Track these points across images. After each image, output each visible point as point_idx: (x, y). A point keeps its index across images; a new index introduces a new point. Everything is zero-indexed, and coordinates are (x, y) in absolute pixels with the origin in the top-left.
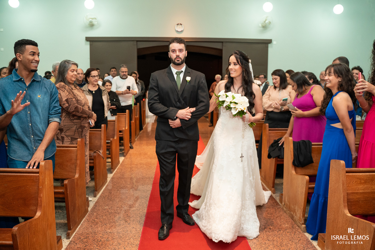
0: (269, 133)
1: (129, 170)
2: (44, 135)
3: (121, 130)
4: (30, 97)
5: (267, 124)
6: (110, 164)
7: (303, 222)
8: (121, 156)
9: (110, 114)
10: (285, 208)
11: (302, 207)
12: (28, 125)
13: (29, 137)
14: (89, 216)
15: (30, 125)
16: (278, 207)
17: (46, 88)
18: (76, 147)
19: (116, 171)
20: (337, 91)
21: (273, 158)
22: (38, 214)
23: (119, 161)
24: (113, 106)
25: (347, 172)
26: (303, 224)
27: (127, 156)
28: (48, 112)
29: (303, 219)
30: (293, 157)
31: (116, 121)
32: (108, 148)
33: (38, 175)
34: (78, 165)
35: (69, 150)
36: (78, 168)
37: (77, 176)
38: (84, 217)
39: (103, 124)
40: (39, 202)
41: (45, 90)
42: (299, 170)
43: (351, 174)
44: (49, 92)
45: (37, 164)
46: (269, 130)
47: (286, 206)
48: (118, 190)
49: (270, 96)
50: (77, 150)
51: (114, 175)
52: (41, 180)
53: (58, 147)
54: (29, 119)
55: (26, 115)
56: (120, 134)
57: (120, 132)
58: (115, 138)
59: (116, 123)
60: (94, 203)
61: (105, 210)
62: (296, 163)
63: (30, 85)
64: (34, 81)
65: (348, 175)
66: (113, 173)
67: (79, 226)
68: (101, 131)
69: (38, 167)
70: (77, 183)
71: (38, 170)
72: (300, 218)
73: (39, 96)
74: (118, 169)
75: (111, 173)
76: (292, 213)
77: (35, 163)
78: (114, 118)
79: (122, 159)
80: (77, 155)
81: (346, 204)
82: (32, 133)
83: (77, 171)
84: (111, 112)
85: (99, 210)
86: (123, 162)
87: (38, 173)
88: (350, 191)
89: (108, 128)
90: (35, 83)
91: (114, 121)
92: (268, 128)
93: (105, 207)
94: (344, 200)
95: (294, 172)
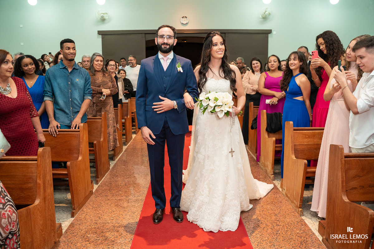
0: (254, 110)
1: (140, 143)
2: (80, 108)
3: (133, 112)
4: (71, 80)
5: (252, 103)
6: (125, 139)
7: (272, 173)
8: (133, 134)
9: (124, 98)
10: (262, 165)
11: (271, 162)
12: (69, 100)
13: (69, 108)
14: (111, 171)
15: (70, 100)
16: (258, 166)
17: (82, 74)
18: (101, 119)
19: (130, 144)
20: (299, 73)
21: (255, 129)
22: (80, 158)
23: (132, 137)
24: (126, 91)
25: (294, 130)
26: (272, 175)
27: (138, 134)
28: (83, 91)
29: (272, 171)
30: (266, 125)
31: (129, 103)
32: (123, 124)
33: (79, 133)
34: (103, 132)
35: (96, 121)
36: (102, 134)
37: (102, 139)
38: (107, 172)
39: (119, 104)
40: (80, 150)
41: (81, 76)
42: (271, 135)
43: (298, 131)
44: (85, 77)
45: (77, 126)
46: (254, 108)
47: (263, 164)
48: (132, 156)
49: (250, 79)
50: (101, 121)
51: (128, 147)
52: (81, 136)
53: (88, 119)
54: (70, 96)
55: (68, 93)
56: (132, 115)
57: (132, 113)
58: (129, 117)
59: (129, 105)
60: (114, 164)
61: (122, 168)
62: (268, 129)
63: (71, 72)
64: (74, 69)
65: (296, 132)
66: (127, 146)
67: (104, 178)
68: (117, 109)
69: (78, 128)
70: (102, 144)
71: (79, 130)
72: (270, 170)
73: (77, 80)
74: (131, 143)
75: (126, 145)
76: (266, 168)
77: (76, 126)
78: (127, 101)
79: (134, 136)
80: (101, 125)
81: (294, 152)
82: (71, 106)
83: (102, 136)
84: (125, 96)
85: (118, 168)
86: (135, 138)
87: (79, 132)
88: (298, 144)
89: (123, 108)
90: (74, 70)
91: (127, 103)
92: (252, 106)
93: (123, 167)
94: (292, 149)
95: (267, 136)
